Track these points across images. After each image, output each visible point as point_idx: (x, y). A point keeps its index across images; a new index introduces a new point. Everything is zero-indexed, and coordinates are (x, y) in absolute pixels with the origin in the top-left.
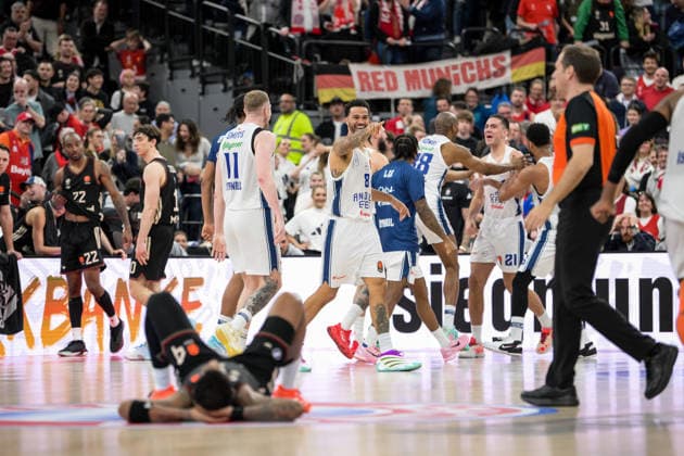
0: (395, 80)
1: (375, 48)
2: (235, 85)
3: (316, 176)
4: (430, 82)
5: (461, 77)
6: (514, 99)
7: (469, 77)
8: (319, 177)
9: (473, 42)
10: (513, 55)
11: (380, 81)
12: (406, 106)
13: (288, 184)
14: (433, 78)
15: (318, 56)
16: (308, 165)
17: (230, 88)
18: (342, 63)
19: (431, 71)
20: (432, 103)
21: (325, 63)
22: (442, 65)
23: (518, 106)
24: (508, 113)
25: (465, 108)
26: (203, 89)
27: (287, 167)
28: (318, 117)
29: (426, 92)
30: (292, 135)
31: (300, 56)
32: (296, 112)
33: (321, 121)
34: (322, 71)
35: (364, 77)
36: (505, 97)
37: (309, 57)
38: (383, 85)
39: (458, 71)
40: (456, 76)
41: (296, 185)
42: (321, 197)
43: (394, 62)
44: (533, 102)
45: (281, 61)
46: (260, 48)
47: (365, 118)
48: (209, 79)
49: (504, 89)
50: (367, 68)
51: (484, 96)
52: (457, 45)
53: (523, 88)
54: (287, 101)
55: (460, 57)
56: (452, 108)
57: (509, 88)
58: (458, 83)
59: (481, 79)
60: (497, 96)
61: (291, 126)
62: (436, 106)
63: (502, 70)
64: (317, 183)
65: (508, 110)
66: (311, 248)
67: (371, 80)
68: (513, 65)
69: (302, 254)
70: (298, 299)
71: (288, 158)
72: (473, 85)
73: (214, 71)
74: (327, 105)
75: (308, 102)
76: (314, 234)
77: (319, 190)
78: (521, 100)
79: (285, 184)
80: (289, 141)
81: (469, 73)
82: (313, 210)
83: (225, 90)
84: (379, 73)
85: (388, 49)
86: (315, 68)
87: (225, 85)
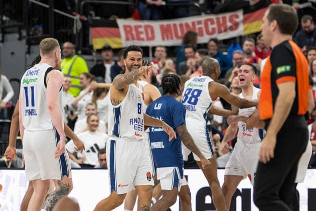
0: (153, 32)
1: (137, 7)
2: (28, 34)
3: (90, 107)
4: (180, 34)
5: (204, 30)
6: (245, 48)
7: (210, 30)
8: (93, 107)
9: (214, 3)
10: (244, 13)
11: (142, 33)
12: (161, 52)
13: (69, 112)
14: (182, 31)
15: (92, 13)
16: (84, 98)
17: (24, 37)
18: (111, 19)
19: (181, 25)
20: (181, 50)
21: (98, 18)
22: (189, 20)
23: (248, 53)
24: (241, 59)
25: (207, 54)
26: (3, 37)
27: (68, 99)
28: (93, 60)
29: (176, 42)
30: (72, 74)
31: (79, 13)
32: (75, 56)
33: (95, 63)
34: (96, 24)
35: (128, 29)
36: (238, 46)
37: (85, 13)
38: (143, 36)
39: (202, 26)
40: (200, 29)
41: (76, 113)
42: (95, 123)
43: (151, 18)
44: (260, 50)
45: (63, 16)
46: (47, 6)
47: (139, 60)
48: (7, 30)
49: (238, 40)
50: (131, 22)
51: (222, 45)
52: (201, 5)
53: (252, 40)
54: (68, 48)
55: (203, 14)
56: (197, 54)
57: (241, 39)
58: (202, 35)
59: (220, 32)
60: (232, 45)
61: (71, 67)
62: (184, 53)
63: (236, 25)
64: (91, 112)
65: (241, 56)
66: (86, 163)
67: (134, 32)
68: (245, 21)
69: (79, 167)
70: (76, 201)
71: (69, 92)
72: (214, 36)
73: (11, 24)
74: (99, 51)
75: (84, 49)
76: (88, 151)
77: (93, 117)
78: (251, 48)
79: (66, 112)
80: (69, 79)
81: (211, 27)
82: (88, 133)
83: (20, 39)
84: (140, 27)
85: (147, 8)
86: (91, 22)
87: (20, 34)
